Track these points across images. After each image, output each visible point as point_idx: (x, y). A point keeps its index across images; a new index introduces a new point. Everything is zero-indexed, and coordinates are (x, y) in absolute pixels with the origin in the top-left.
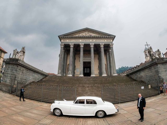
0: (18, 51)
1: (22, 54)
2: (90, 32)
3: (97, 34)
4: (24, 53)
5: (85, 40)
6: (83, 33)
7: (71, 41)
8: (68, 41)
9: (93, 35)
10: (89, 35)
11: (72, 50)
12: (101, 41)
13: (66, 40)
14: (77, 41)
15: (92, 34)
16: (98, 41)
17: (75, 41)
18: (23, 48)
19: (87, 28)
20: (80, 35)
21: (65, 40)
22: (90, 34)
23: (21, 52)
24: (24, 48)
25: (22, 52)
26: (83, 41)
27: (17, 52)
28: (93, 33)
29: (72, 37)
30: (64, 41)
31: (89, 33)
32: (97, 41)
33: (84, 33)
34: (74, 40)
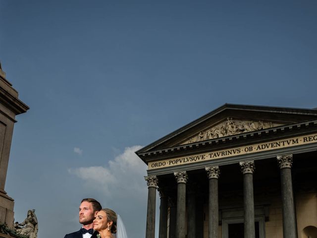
0: (17, 223)
1: (29, 229)
2: (241, 119)
3: (264, 121)
4: (35, 224)
5: (223, 154)
6: (213, 129)
7: (179, 163)
8: (167, 164)
9: (251, 127)
10: (235, 129)
11: (182, 191)
12: (282, 146)
13: (162, 162)
14: (197, 161)
15: (246, 127)
16: (270, 148)
17: (189, 162)
18: (30, 214)
19: (227, 105)
20: (205, 138)
21: (158, 162)
22: (240, 128)
23: (26, 223)
24: (32, 214)
25: (29, 224)
26: (215, 158)
27: (15, 225)
28: (250, 120)
29: (178, 148)
30: (156, 165)
31: (237, 122)
32: (266, 149)
33: (220, 126)
34: (185, 157)
